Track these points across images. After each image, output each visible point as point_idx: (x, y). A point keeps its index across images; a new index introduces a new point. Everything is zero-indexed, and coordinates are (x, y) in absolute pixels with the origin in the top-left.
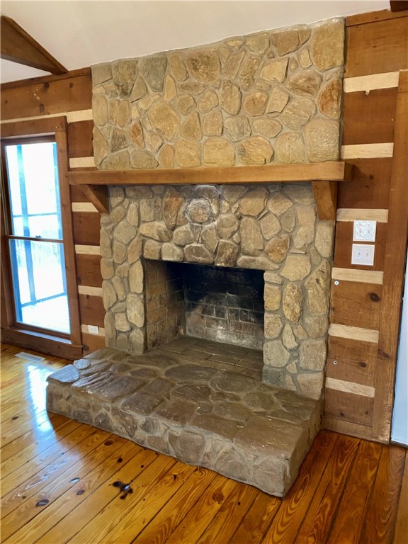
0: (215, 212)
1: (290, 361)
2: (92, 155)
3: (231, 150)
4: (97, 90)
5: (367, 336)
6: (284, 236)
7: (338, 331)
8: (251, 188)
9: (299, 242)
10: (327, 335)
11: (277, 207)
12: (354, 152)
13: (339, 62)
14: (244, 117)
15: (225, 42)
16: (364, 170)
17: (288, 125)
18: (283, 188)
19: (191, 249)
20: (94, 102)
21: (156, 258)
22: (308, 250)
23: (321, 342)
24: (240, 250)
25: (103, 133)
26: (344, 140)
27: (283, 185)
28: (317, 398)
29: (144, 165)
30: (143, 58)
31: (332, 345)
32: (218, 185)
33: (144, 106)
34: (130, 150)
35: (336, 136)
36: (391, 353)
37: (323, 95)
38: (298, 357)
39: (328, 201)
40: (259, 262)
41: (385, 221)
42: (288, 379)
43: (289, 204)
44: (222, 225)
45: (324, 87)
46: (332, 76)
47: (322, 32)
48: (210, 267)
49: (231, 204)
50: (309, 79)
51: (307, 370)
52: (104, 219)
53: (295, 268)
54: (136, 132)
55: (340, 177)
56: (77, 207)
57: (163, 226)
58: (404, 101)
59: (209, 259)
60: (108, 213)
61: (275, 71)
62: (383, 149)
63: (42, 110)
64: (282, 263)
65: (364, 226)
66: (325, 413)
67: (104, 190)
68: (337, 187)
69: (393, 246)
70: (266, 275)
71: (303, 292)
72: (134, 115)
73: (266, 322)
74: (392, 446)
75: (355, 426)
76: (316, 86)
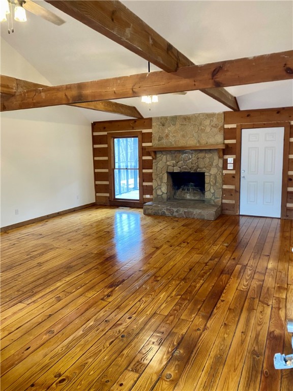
0: (191, 157)
1: (212, 196)
2: (151, 142)
3: (195, 141)
4: (154, 124)
5: (232, 187)
6: (210, 163)
7: (225, 187)
8: (201, 151)
9: (214, 164)
10: (222, 188)
11: (208, 156)
12: (227, 142)
13: (223, 121)
14: (199, 133)
15: (194, 114)
16: (230, 146)
17: (211, 135)
19: (183, 168)
20: (153, 127)
21: (172, 171)
22: (217, 166)
23: (221, 190)
24: (198, 167)
25: (155, 136)
26: (225, 139)
27: (210, 150)
28: (220, 205)
29: (169, 145)
30: (170, 117)
31: (224, 191)
32: (191, 150)
33: (170, 129)
34: (165, 141)
35: (223, 138)
36: (238, 191)
37: (220, 129)
38: (214, 195)
39: (221, 153)
40: (204, 170)
41: (235, 158)
42: (212, 201)
43: (212, 155)
44: (193, 161)
45: (219, 127)
46: (221, 124)
47: (219, 114)
48: (189, 173)
49: (195, 155)
50: (216, 125)
51: (217, 198)
52: (154, 161)
53: (214, 171)
54: (167, 136)
55: (224, 148)
56: (144, 158)
57: (174, 162)
58: (238, 131)
59: (189, 170)
60: (156, 159)
61: (207, 122)
62: (233, 141)
63: (133, 128)
64: (210, 170)
65: (230, 159)
66: (222, 210)
67: (155, 152)
68: (223, 150)
69: (237, 163)
70: (206, 174)
71: (216, 177)
72: (167, 131)
73: (206, 186)
74: (239, 215)
75: (230, 211)
76: (218, 127)
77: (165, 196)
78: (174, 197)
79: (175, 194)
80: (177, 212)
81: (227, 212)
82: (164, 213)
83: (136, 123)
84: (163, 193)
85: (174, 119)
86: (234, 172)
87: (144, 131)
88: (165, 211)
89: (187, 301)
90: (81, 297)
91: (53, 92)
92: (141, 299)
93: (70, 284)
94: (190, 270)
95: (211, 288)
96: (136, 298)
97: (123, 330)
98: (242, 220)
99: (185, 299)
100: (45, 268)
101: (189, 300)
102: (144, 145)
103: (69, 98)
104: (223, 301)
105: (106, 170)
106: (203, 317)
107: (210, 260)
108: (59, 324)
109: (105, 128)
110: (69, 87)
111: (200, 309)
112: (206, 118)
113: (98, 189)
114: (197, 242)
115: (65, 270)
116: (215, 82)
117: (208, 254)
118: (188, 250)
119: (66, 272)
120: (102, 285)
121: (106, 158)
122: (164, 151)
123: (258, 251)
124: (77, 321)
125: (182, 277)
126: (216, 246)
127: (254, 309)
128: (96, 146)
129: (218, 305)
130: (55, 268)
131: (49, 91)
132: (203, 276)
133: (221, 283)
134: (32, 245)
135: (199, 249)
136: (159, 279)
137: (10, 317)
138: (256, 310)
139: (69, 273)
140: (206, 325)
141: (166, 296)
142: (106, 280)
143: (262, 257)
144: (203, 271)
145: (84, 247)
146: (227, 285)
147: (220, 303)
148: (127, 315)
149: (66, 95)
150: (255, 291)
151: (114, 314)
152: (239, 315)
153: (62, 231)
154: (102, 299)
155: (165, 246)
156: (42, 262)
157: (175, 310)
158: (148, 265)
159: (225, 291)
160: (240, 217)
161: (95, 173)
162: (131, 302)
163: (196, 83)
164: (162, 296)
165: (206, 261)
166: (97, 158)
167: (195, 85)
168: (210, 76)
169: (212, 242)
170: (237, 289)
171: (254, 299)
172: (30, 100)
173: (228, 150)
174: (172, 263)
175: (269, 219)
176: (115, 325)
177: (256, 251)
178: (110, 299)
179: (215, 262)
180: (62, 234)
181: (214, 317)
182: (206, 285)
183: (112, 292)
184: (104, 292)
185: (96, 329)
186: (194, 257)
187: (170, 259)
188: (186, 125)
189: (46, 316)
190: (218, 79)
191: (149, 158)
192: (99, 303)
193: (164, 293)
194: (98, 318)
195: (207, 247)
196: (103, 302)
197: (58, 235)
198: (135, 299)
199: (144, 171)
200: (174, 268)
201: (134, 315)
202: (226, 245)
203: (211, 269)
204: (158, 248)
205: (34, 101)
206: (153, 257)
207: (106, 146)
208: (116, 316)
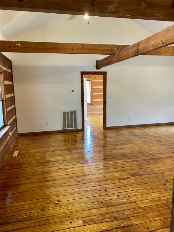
89: (167, 208)
90: (111, 173)
93: (115, 164)
100: (115, 152)
103: (133, 53)
106: (164, 224)
108: (86, 180)
110: (134, 46)
115: (122, 156)
120: (128, 172)
139: (121, 159)
142: (135, 170)
145: (148, 147)
148: (119, 194)
153: (148, 135)
154: (118, 179)
156: (117, 148)
157: (150, 208)
162: (131, 188)
164: (154, 195)
176: (107, 195)
180: (146, 137)
184: (124, 176)
185: (96, 191)
189: (87, 174)
192: (115, 180)
193: (158, 194)
194: (104, 187)
197: (143, 137)
198: (135, 188)
201: (122, 196)
205: (121, 57)
208: (113, 191)
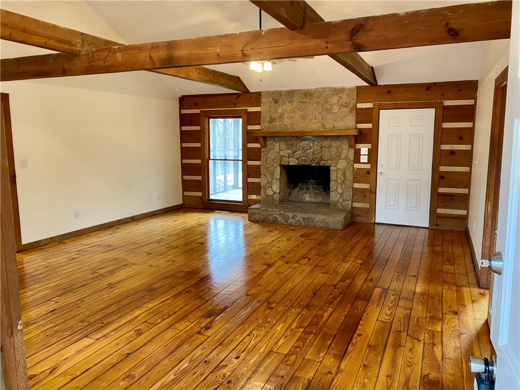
0: (312, 146)
1: (340, 198)
2: (260, 125)
3: (319, 125)
4: (263, 100)
5: (366, 186)
6: (338, 154)
7: (357, 186)
8: (326, 137)
9: (343, 155)
10: (353, 188)
11: (335, 144)
12: (360, 126)
13: (355, 99)
14: (323, 114)
15: (317, 89)
16: (364, 132)
17: (339, 117)
18: (337, 137)
19: (302, 160)
20: (262, 105)
21: (287, 164)
22: (346, 158)
23: (351, 189)
24: (321, 159)
25: (265, 117)
26: (357, 122)
27: (338, 136)
28: (350, 209)
29: (283, 129)
30: (285, 91)
31: (355, 190)
32: (313, 136)
33: (285, 108)
34: (278, 124)
35: (355, 121)
36: (374, 191)
37: (351, 108)
38: (343, 196)
39: (353, 141)
40: (329, 163)
41: (370, 148)
42: (339, 205)
43: (340, 143)
44: (314, 150)
45: (351, 106)
46: (353, 103)
47: (350, 89)
48: (309, 167)
49: (318, 143)
50: (346, 103)
51: (346, 200)
52: (263, 150)
53: (342, 165)
54: (281, 116)
55: (356, 134)
56: (250, 145)
57: (290, 151)
58: (375, 112)
59: (309, 163)
60: (265, 147)
61: (335, 100)
62: (369, 126)
63: (235, 105)
64: (337, 163)
65: (364, 150)
66: (352, 216)
67: (265, 138)
68: (355, 137)
69: (373, 155)
70: (331, 168)
71: (345, 173)
72: (280, 110)
73: (331, 184)
74: (375, 223)
75: (363, 218)
76: (348, 106)
77: (277, 197)
78: (288, 198)
79: (290, 194)
80: (293, 218)
81: (359, 219)
82: (276, 219)
83: (239, 98)
84: (275, 193)
85: (291, 94)
86: (368, 166)
87: (251, 109)
88: (278, 217)
89: (313, 335)
90: (170, 329)
91: (132, 52)
92: (251, 332)
93: (154, 312)
94: (314, 294)
95: (343, 318)
96: (245, 331)
97: (229, 374)
98: (378, 230)
99: (310, 333)
100: (117, 291)
101: (315, 334)
102: (250, 128)
103: (155, 60)
104: (360, 335)
105: (199, 161)
106: (335, 356)
107: (340, 281)
108: (141, 365)
109: (197, 104)
110: (155, 46)
111: (330, 345)
112: (333, 95)
113: (186, 186)
114: (322, 258)
115: (146, 293)
116: (353, 43)
117: (337, 273)
118: (309, 268)
119: (148, 297)
120: (198, 314)
121: (199, 145)
122: (276, 136)
123: (403, 270)
124: (166, 362)
125: (304, 303)
126: (347, 262)
127: (400, 346)
128: (185, 128)
129: (354, 341)
130: (132, 292)
131: (128, 50)
132: (331, 303)
133: (356, 311)
134: (99, 260)
135: (324, 267)
136: (274, 305)
137: (73, 356)
138: (404, 347)
139: (151, 298)
140: (339, 367)
141: (285, 328)
142: (203, 307)
143: (407, 278)
144: (331, 296)
145: (169, 263)
146: (364, 315)
147: (356, 338)
148: (234, 354)
149: (151, 57)
150: (400, 322)
151: (215, 352)
152: (382, 353)
153: (140, 242)
154: (199, 333)
155: (279, 263)
156: (114, 283)
157: (297, 347)
158: (259, 288)
159: (361, 322)
160: (376, 225)
161: (183, 164)
162: (238, 337)
163: (328, 46)
164: (279, 328)
165: (335, 283)
166: (185, 145)
167: (327, 47)
168: (347, 36)
169: (341, 257)
170: (377, 320)
171: (401, 332)
172: (101, 63)
173: (361, 137)
174: (290, 285)
175: (414, 229)
176: (218, 367)
177: (400, 270)
178: (210, 332)
179: (347, 284)
180: (139, 245)
181: (349, 357)
182: (336, 315)
183: (211, 322)
184: (201, 323)
185: (192, 372)
186: (318, 278)
187: (287, 279)
188: (306, 102)
189: (122, 355)
190: (358, 41)
191: (257, 145)
192: (195, 338)
193: (282, 325)
194: (194, 357)
195: (334, 264)
196: (200, 336)
197: (134, 247)
198: (243, 333)
199: (250, 163)
200: (292, 291)
201: (243, 354)
202: (360, 261)
203: (341, 294)
204: (269, 266)
205: (106, 64)
206: (264, 277)
207: (198, 128)
208: (218, 355)
